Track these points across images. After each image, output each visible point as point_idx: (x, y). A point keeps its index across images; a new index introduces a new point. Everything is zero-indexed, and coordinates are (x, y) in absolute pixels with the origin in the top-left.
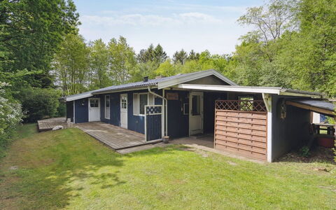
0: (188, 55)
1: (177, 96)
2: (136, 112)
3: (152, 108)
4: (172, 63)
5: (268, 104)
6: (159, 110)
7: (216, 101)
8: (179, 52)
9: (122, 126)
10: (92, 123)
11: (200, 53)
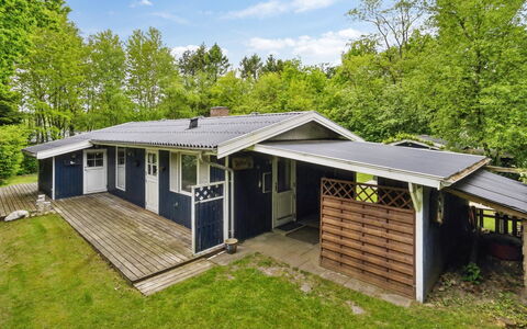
0: (264, 62)
1: (252, 162)
2: (176, 186)
3: (205, 188)
4: (238, 75)
5: (417, 199)
6: (218, 190)
7: (323, 179)
8: (249, 57)
9: (148, 206)
10: (90, 196)
11: (284, 61)
